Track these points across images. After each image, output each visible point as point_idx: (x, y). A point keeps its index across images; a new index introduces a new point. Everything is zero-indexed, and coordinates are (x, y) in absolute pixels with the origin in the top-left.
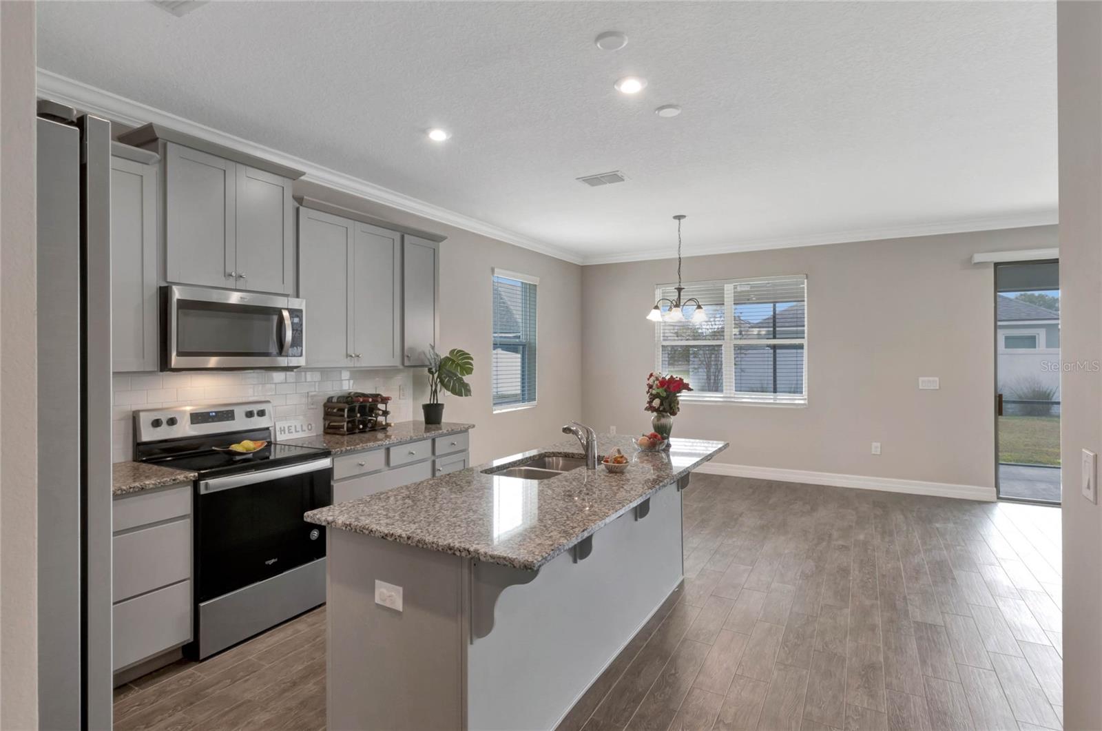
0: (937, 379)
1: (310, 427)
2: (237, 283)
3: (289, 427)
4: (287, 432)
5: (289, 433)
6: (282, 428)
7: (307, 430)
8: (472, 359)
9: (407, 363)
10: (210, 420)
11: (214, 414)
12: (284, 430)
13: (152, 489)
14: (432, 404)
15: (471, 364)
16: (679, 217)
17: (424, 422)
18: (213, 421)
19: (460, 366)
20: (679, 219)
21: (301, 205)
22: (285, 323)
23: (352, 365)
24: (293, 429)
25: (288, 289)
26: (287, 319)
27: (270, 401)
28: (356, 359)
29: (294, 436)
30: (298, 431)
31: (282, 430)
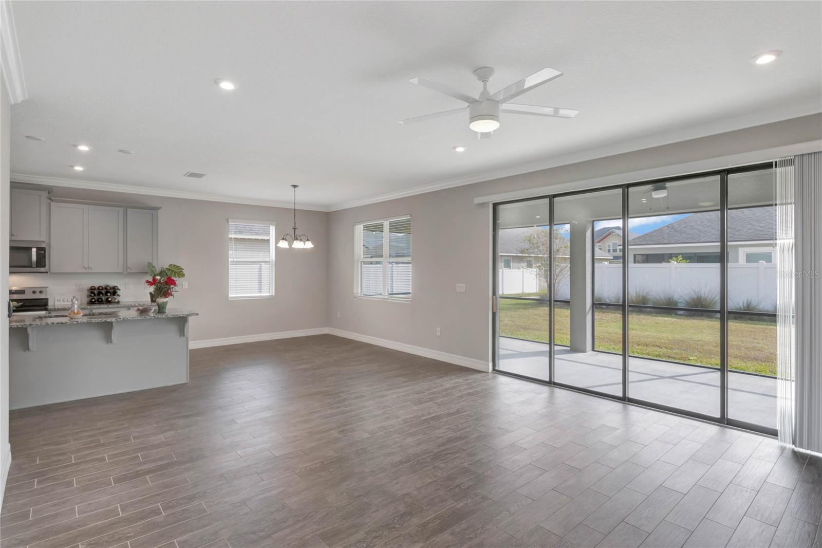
0: (464, 285)
2: (12, 238)
3: (63, 299)
4: (62, 301)
8: (183, 269)
11: (14, 291)
12: (60, 300)
15: (182, 272)
16: (295, 186)
19: (178, 274)
20: (295, 187)
21: (52, 201)
22: (33, 253)
23: (87, 271)
24: (66, 300)
25: (43, 238)
26: (34, 252)
27: (47, 287)
28: (89, 269)
29: (66, 303)
30: (69, 301)
31: (58, 300)
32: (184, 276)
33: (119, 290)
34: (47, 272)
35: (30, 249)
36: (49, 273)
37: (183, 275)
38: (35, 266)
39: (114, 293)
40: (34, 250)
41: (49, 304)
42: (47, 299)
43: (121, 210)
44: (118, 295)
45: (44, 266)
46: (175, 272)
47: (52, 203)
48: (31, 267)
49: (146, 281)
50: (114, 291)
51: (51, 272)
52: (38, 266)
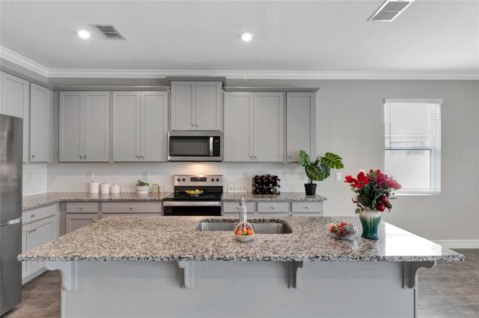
1: (244, 189)
2: (196, 128)
3: (234, 187)
4: (233, 188)
5: (234, 190)
6: (231, 188)
7: (243, 190)
9: (289, 160)
10: (197, 181)
11: (199, 179)
12: (232, 188)
13: (148, 201)
14: (310, 184)
15: (340, 161)
17: (305, 193)
18: (198, 181)
21: (225, 91)
22: (210, 143)
23: (252, 161)
24: (236, 188)
25: (218, 128)
26: (211, 141)
27: (222, 175)
28: (254, 158)
29: (236, 191)
30: (238, 190)
31: (230, 188)
32: (343, 168)
33: (279, 180)
34: (221, 161)
35: (208, 138)
36: (223, 162)
37: (342, 166)
38: (212, 155)
39: (275, 184)
40: (211, 139)
41: (223, 192)
42: (222, 187)
43: (281, 94)
44: (279, 186)
45: (219, 155)
46: (333, 163)
47: (225, 93)
48: (209, 156)
49: (347, 178)
50: (274, 181)
51: (224, 161)
52: (214, 155)
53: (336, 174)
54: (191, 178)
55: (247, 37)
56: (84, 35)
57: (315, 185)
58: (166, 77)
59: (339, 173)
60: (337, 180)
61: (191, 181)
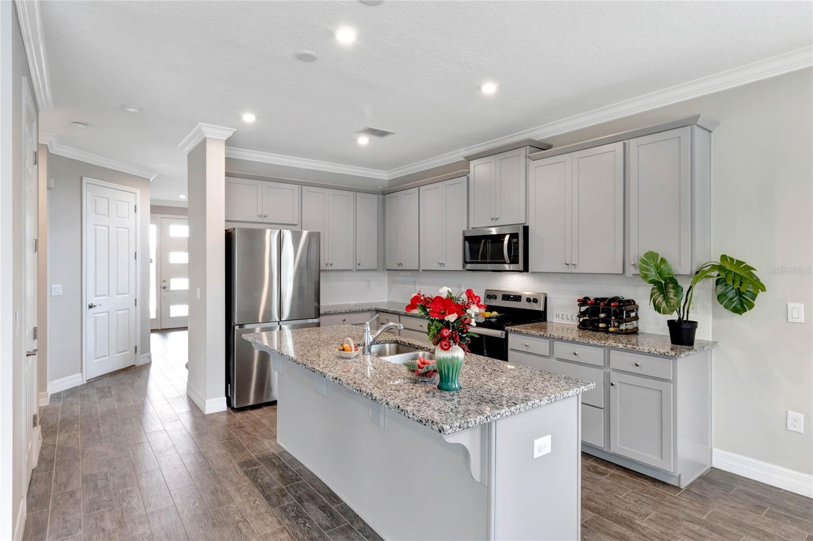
3: (562, 315)
5: (562, 319)
7: (575, 320)
9: (633, 271)
10: (510, 299)
11: (512, 296)
14: (682, 321)
21: (532, 160)
22: (505, 243)
23: (571, 271)
24: (565, 317)
25: (522, 220)
26: (506, 241)
28: (573, 266)
29: (565, 322)
30: (569, 319)
31: (557, 316)
34: (524, 271)
38: (509, 262)
40: (507, 238)
41: (547, 320)
42: (544, 312)
43: (620, 146)
45: (517, 262)
47: (532, 163)
48: (506, 262)
51: (530, 271)
52: (512, 262)
53: (787, 305)
54: (503, 295)
55: (489, 88)
56: (363, 140)
57: (693, 324)
58: (465, 158)
59: (797, 305)
60: (790, 320)
61: (502, 300)
